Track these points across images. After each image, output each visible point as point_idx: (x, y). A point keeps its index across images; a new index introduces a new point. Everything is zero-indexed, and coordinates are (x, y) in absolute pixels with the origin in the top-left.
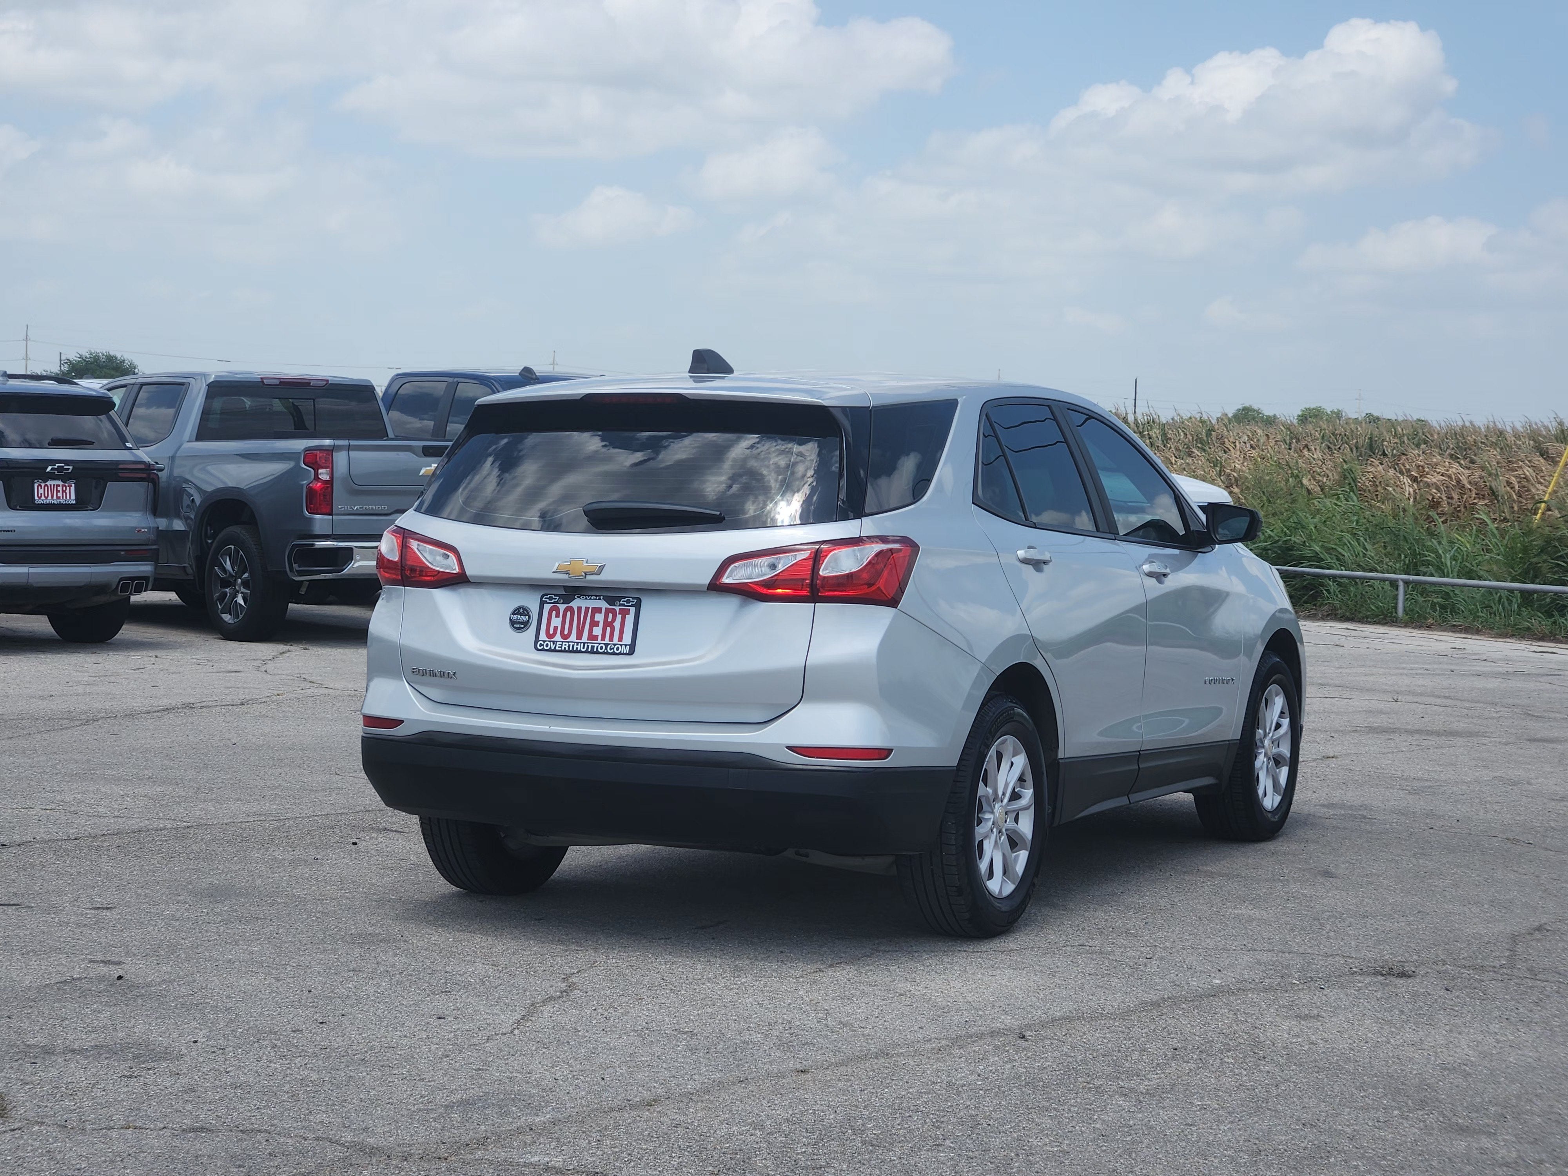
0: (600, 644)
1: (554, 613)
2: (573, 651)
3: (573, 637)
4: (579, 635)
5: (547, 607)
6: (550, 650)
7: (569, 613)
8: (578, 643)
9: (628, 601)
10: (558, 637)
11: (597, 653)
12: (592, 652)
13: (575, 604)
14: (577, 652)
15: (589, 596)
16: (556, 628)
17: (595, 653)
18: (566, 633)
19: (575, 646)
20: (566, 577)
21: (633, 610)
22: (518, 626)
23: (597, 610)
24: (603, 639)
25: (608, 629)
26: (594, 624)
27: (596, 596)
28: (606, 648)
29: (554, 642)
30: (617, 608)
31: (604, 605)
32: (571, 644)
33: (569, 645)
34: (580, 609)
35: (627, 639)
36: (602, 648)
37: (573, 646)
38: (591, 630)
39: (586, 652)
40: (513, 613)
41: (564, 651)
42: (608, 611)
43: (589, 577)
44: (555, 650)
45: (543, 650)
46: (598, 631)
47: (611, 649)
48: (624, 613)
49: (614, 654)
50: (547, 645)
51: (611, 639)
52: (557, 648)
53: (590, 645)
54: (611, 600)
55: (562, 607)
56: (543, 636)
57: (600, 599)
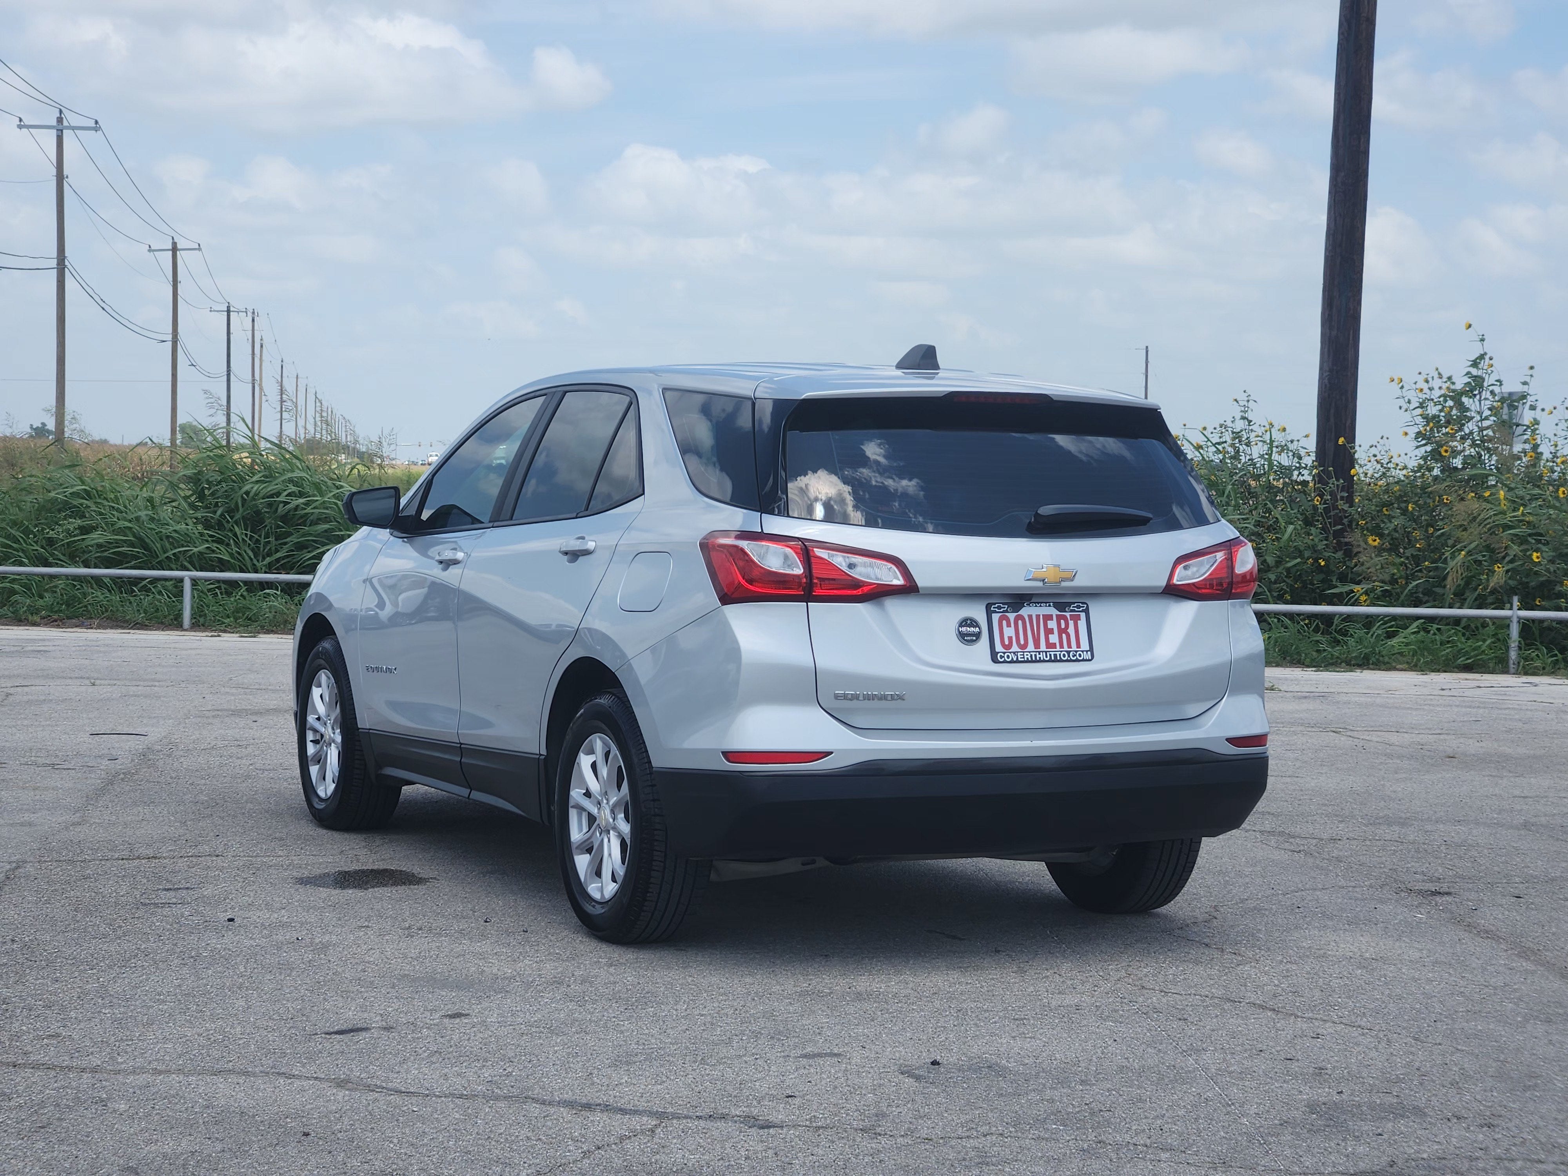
0: (1061, 651)
1: (1004, 622)
2: (1036, 661)
3: (1031, 647)
4: (1037, 644)
5: (995, 617)
6: (1012, 662)
7: (1020, 622)
8: (1039, 653)
9: (1078, 607)
10: (1015, 648)
11: (1061, 661)
12: (1056, 661)
13: (1025, 611)
14: (1040, 661)
15: (1038, 603)
16: (1010, 638)
17: (1059, 661)
18: (1022, 642)
19: (1038, 656)
20: (1040, 584)
21: (1083, 615)
22: (969, 638)
23: (1048, 617)
24: (1062, 646)
25: (1064, 636)
26: (1049, 632)
27: (1046, 603)
28: (1069, 656)
29: (1014, 653)
30: (1068, 614)
31: (1054, 612)
32: (1033, 654)
33: (1031, 656)
34: (1030, 617)
35: (1085, 645)
36: (1064, 656)
37: (1035, 655)
38: (1047, 639)
39: (1050, 661)
40: (961, 625)
41: (1027, 661)
42: (1059, 618)
43: (1064, 584)
44: (1017, 662)
45: (1005, 662)
46: (1054, 638)
47: (1073, 657)
48: (1076, 619)
49: (1077, 660)
50: (1008, 657)
51: (1069, 646)
52: (1020, 659)
53: (1052, 653)
54: (1060, 607)
55: (1012, 616)
56: (999, 648)
57: (1050, 606)
